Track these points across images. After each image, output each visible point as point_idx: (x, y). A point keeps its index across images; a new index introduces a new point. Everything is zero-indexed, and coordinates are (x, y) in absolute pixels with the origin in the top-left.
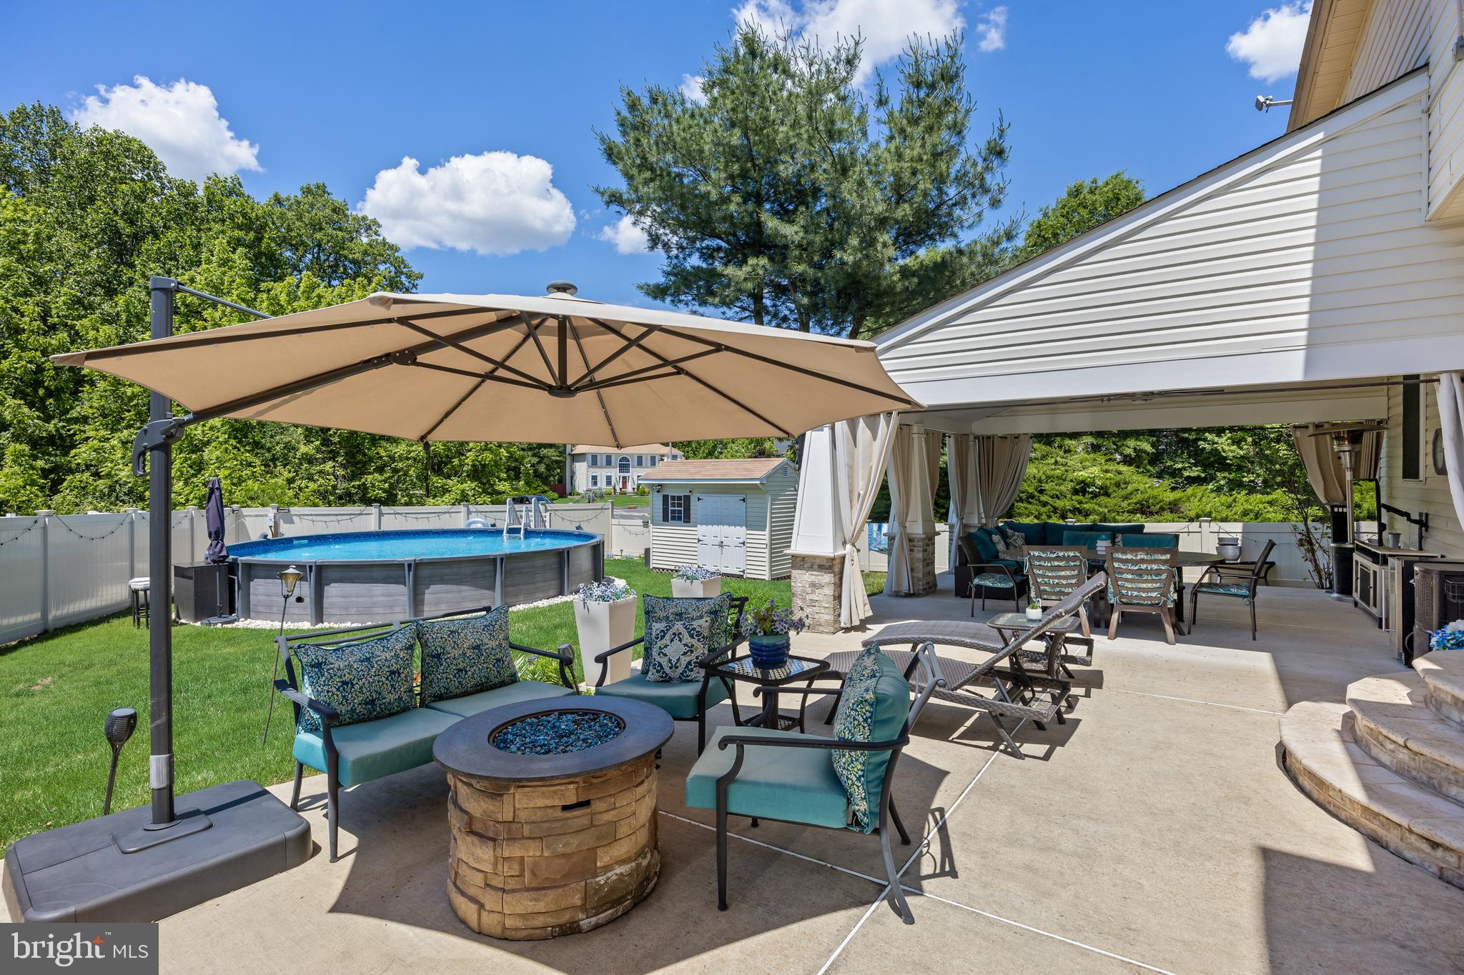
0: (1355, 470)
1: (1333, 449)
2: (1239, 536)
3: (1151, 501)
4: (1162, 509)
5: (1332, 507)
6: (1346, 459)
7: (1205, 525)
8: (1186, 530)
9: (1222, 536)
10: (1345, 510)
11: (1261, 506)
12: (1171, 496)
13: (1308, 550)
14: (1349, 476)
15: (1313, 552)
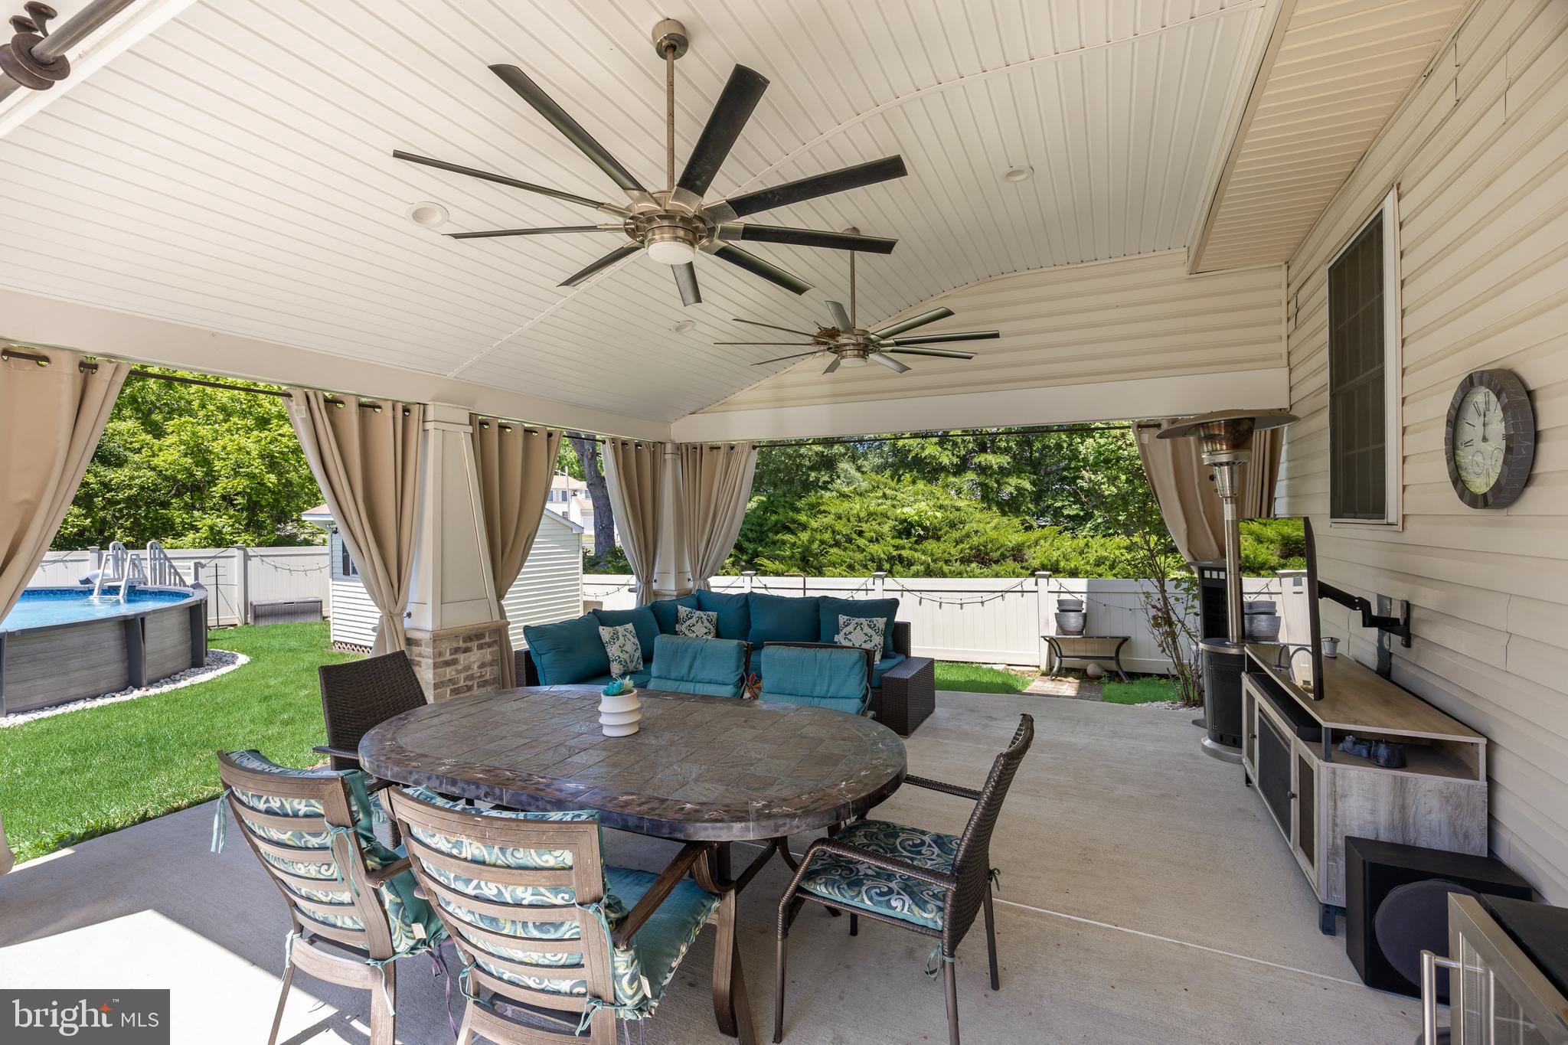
0: (1238, 500)
1: (1200, 460)
2: (1084, 598)
3: (990, 545)
4: (1003, 557)
5: (1202, 570)
6: (1224, 479)
7: (1042, 582)
8: (1019, 588)
9: (1064, 597)
10: (1222, 575)
11: (1117, 552)
12: (1014, 538)
13: (1167, 634)
14: (1228, 512)
15: (1174, 636)
